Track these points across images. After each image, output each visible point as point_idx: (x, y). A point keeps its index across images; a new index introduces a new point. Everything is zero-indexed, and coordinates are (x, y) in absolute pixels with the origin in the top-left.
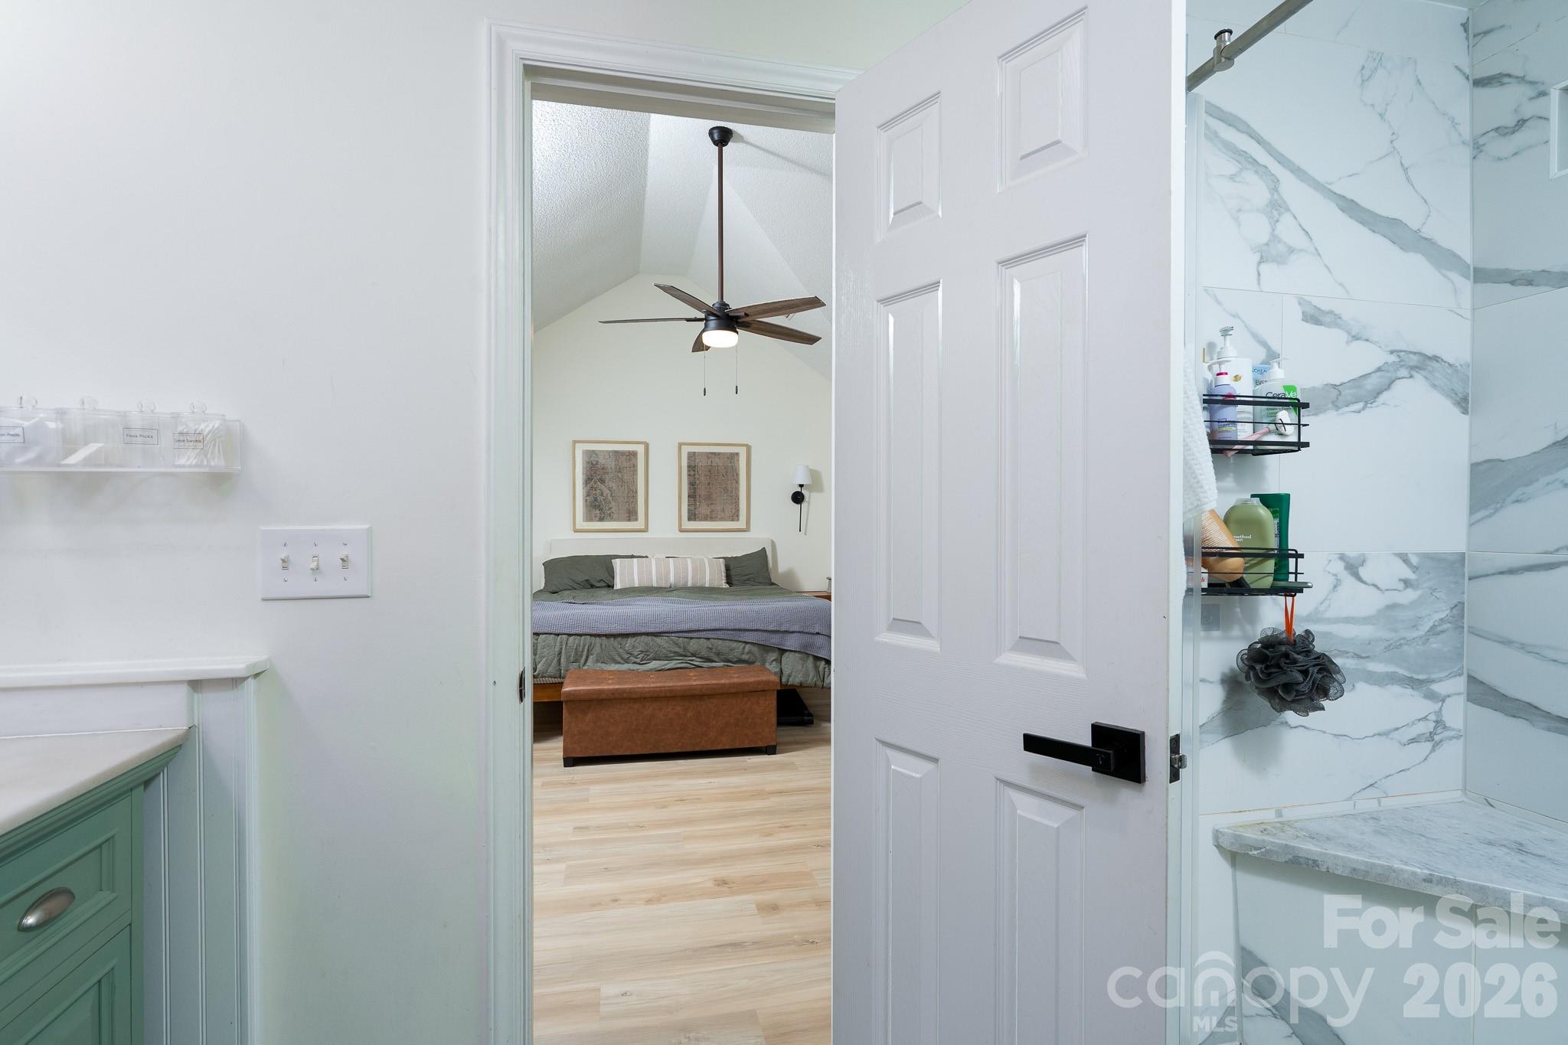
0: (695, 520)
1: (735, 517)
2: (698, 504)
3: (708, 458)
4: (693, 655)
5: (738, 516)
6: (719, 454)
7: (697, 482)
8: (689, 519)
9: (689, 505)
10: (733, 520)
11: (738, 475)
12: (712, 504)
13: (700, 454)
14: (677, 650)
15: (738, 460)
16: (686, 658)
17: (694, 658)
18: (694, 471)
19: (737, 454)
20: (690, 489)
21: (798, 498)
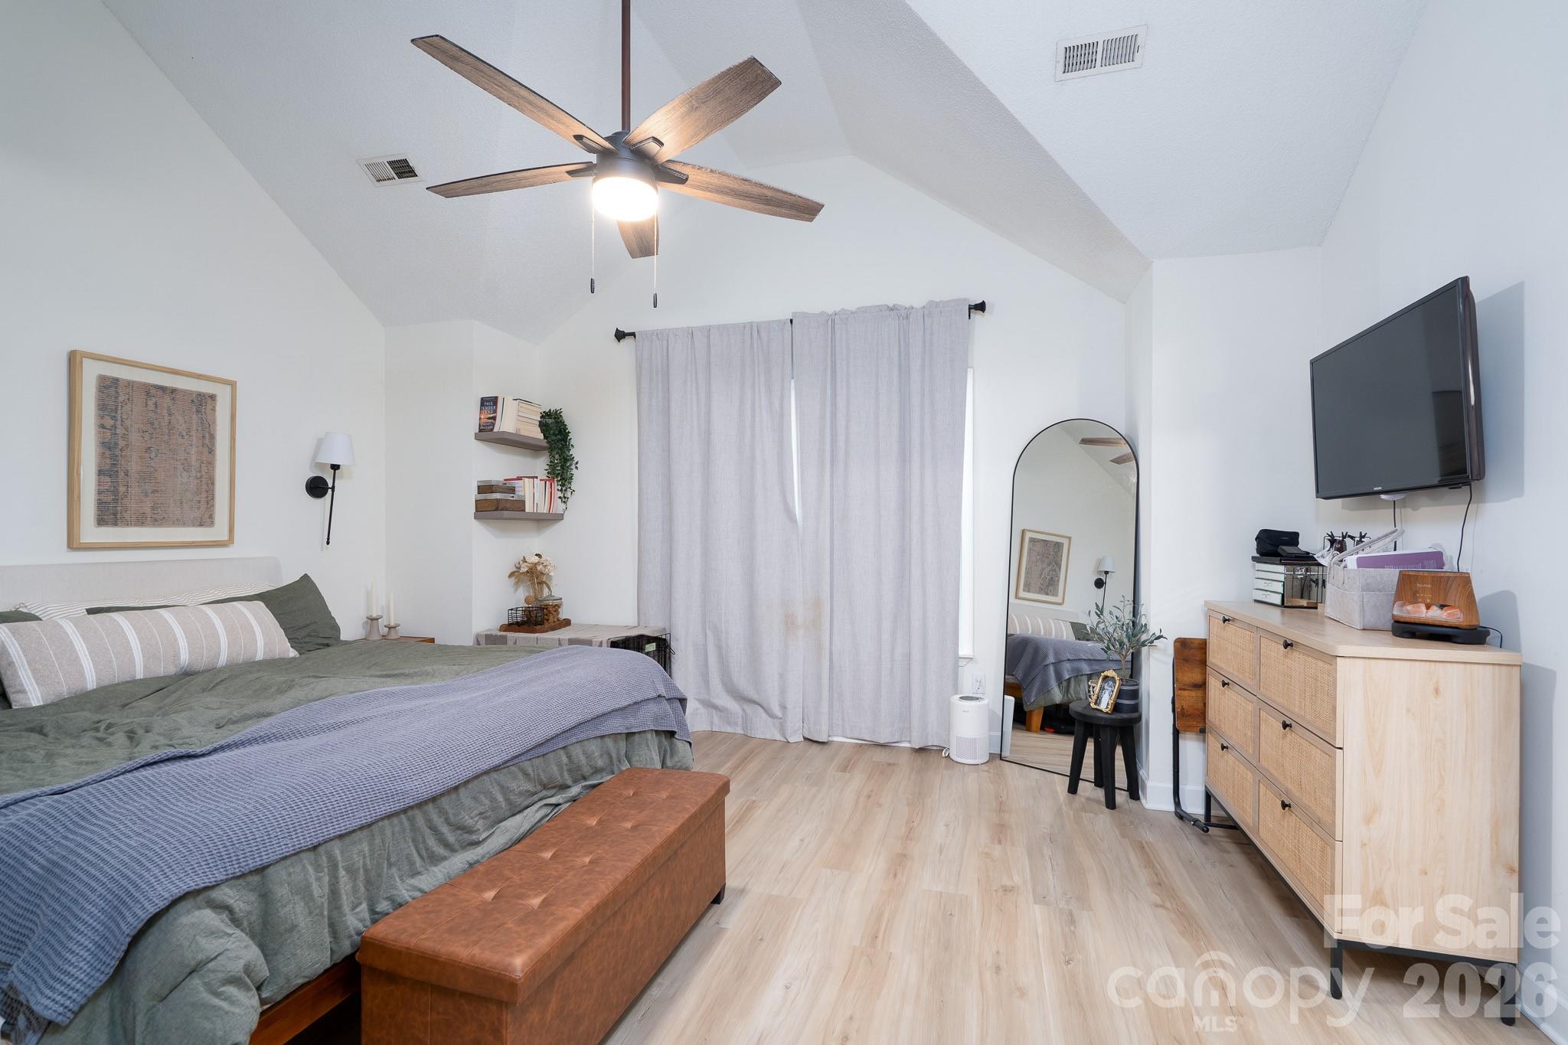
0: (115, 524)
1: (206, 520)
2: (122, 489)
3: (148, 394)
4: (545, 787)
5: (211, 517)
6: (173, 391)
7: (122, 443)
8: (101, 521)
9: (99, 492)
10: (201, 525)
11: (212, 437)
12: (154, 492)
13: (130, 384)
14: (529, 787)
15: (214, 410)
16: (536, 798)
17: (544, 793)
18: (114, 418)
19: (213, 397)
20: (102, 455)
21: (317, 487)
